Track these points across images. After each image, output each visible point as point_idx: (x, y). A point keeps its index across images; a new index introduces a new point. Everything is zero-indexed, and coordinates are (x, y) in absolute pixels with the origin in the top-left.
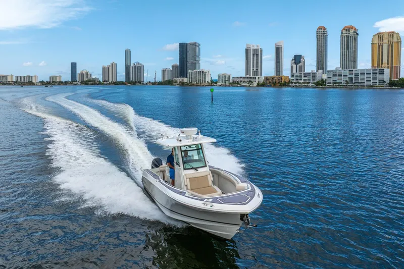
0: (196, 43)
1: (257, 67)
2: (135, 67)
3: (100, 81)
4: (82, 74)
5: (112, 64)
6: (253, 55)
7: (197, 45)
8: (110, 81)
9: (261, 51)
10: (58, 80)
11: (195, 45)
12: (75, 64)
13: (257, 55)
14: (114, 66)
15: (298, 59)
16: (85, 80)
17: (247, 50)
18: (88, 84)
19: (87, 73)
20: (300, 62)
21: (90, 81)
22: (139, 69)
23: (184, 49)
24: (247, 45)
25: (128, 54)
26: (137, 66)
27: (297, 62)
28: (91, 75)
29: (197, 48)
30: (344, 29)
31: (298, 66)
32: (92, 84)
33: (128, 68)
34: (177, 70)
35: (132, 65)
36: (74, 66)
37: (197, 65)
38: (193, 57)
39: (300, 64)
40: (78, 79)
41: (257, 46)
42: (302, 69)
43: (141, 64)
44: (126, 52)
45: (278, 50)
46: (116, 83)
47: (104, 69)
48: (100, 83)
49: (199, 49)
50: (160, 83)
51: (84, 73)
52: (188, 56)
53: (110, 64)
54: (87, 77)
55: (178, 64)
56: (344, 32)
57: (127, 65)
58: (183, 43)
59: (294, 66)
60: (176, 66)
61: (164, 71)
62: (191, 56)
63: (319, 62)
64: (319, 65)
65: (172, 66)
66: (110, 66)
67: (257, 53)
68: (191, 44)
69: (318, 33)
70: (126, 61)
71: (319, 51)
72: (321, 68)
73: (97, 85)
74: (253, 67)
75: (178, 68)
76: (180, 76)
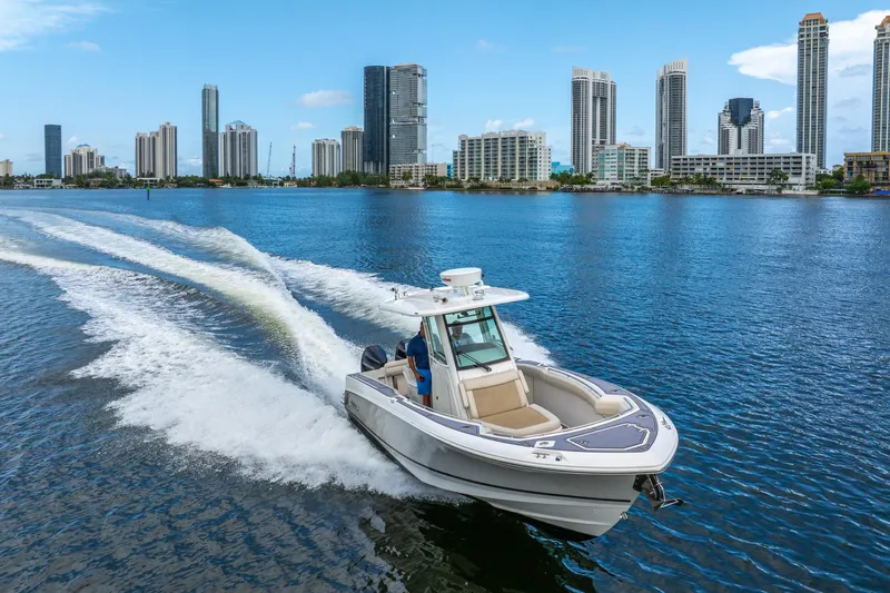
0: (416, 66)
1: (603, 135)
2: (233, 134)
3: (129, 177)
4: (77, 158)
5: (165, 129)
6: (595, 98)
7: (420, 71)
8: (159, 176)
9: (614, 88)
11: (412, 74)
12: (58, 128)
13: (604, 100)
14: (169, 134)
15: (740, 111)
16: (85, 170)
17: (577, 87)
18: (87, 186)
19: (91, 155)
20: (748, 120)
21: (97, 174)
22: (243, 141)
23: (378, 83)
24: (576, 71)
25: (209, 97)
26: (239, 132)
27: (741, 120)
28: (103, 159)
29: (420, 80)
30: (888, 20)
31: (745, 130)
32: (102, 185)
33: (209, 141)
34: (358, 146)
35: (222, 130)
36: (53, 135)
37: (420, 128)
38: (406, 105)
39: (751, 126)
40: (66, 169)
41: (603, 76)
42: (756, 139)
43: (249, 128)
44: (206, 93)
45: (673, 90)
46: (183, 183)
47: (140, 141)
48: (128, 182)
49: (425, 83)
50: (303, 183)
51: (83, 153)
52: (392, 106)
53: (157, 129)
54: (91, 164)
55: (361, 127)
57: (209, 131)
58: (375, 68)
59: (733, 131)
60: (355, 133)
61: (319, 148)
62: (401, 103)
63: (807, 118)
64: (807, 129)
65: (343, 132)
66: (157, 134)
67: (604, 94)
68: (400, 69)
69: (805, 33)
70: (205, 119)
71: (808, 88)
72: (813, 138)
73: (120, 187)
74: (594, 136)
75: (361, 139)
76: (369, 161)
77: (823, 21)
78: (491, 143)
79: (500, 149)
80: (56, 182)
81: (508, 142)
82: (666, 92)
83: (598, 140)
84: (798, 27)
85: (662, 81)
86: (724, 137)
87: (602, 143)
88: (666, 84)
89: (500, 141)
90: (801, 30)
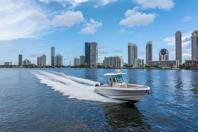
1: (135, 57)
3: (36, 66)
4: (25, 61)
6: (133, 49)
8: (42, 66)
9: (137, 47)
10: (10, 65)
11: (95, 44)
12: (21, 55)
13: (135, 49)
14: (44, 57)
16: (27, 64)
17: (129, 47)
18: (27, 67)
19: (28, 61)
20: (165, 53)
21: (29, 65)
22: (59, 58)
23: (88, 46)
24: (129, 43)
25: (53, 49)
26: (59, 56)
27: (164, 53)
28: (30, 62)
30: (194, 32)
31: (165, 56)
32: (30, 67)
33: (53, 58)
34: (84, 59)
35: (55, 56)
36: (20, 57)
37: (96, 55)
38: (94, 51)
39: (166, 55)
40: (23, 64)
41: (135, 44)
42: (167, 57)
43: (61, 55)
45: (149, 47)
46: (47, 67)
47: (38, 58)
48: (36, 67)
50: (72, 67)
52: (91, 51)
53: (42, 56)
54: (28, 63)
55: (84, 55)
56: (194, 34)
57: (53, 56)
58: (87, 43)
59: (162, 56)
60: (83, 56)
61: (75, 60)
62: (92, 50)
63: (178, 53)
64: (178, 55)
65: (80, 56)
66: (42, 57)
67: (135, 48)
68: (92, 43)
69: (177, 35)
70: (52, 54)
71: (178, 47)
72: (179, 57)
73: (34, 68)
74: (133, 57)
75: (84, 57)
76: (86, 63)
77: (180, 32)
78: (111, 58)
79: (113, 60)
80: (21, 67)
81: (115, 58)
82: (148, 48)
83: (134, 58)
84: (175, 34)
85: (147, 45)
86: (160, 57)
87: (135, 58)
88: (148, 46)
89: (113, 58)
90: (176, 34)
